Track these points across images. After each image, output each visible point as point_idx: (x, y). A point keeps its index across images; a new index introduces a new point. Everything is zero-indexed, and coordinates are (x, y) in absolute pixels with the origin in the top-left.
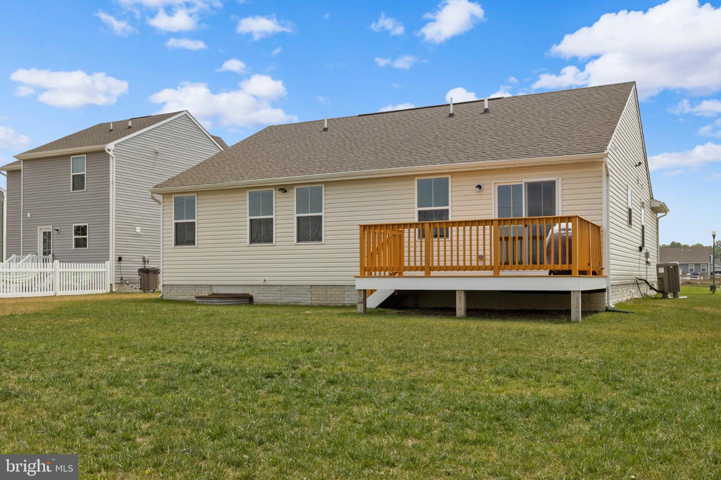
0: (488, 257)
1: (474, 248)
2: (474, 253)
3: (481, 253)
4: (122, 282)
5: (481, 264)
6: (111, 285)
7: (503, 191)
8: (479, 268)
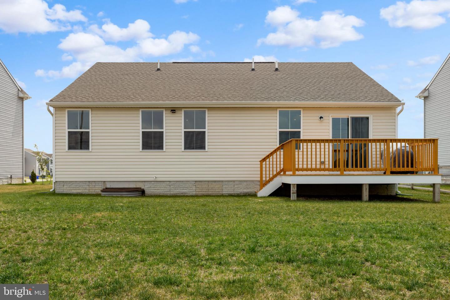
0: (327, 163)
1: (318, 156)
2: (318, 160)
3: (323, 160)
5: (323, 167)
7: (335, 122)
8: (320, 170)
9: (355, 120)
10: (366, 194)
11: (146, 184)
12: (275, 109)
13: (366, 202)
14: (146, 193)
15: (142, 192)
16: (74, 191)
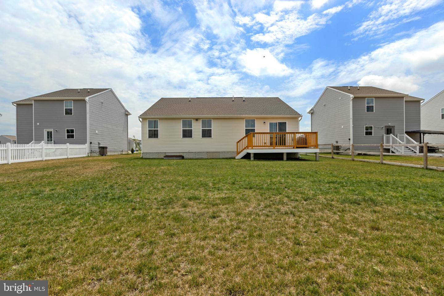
0: (267, 143)
1: (263, 140)
2: (263, 142)
3: (265, 142)
4: (92, 152)
5: (265, 145)
6: (88, 153)
7: (271, 124)
8: (264, 146)
9: (280, 123)
10: (285, 157)
11: (184, 153)
12: (243, 118)
13: (285, 161)
14: (184, 157)
15: (182, 157)
16: (151, 157)
